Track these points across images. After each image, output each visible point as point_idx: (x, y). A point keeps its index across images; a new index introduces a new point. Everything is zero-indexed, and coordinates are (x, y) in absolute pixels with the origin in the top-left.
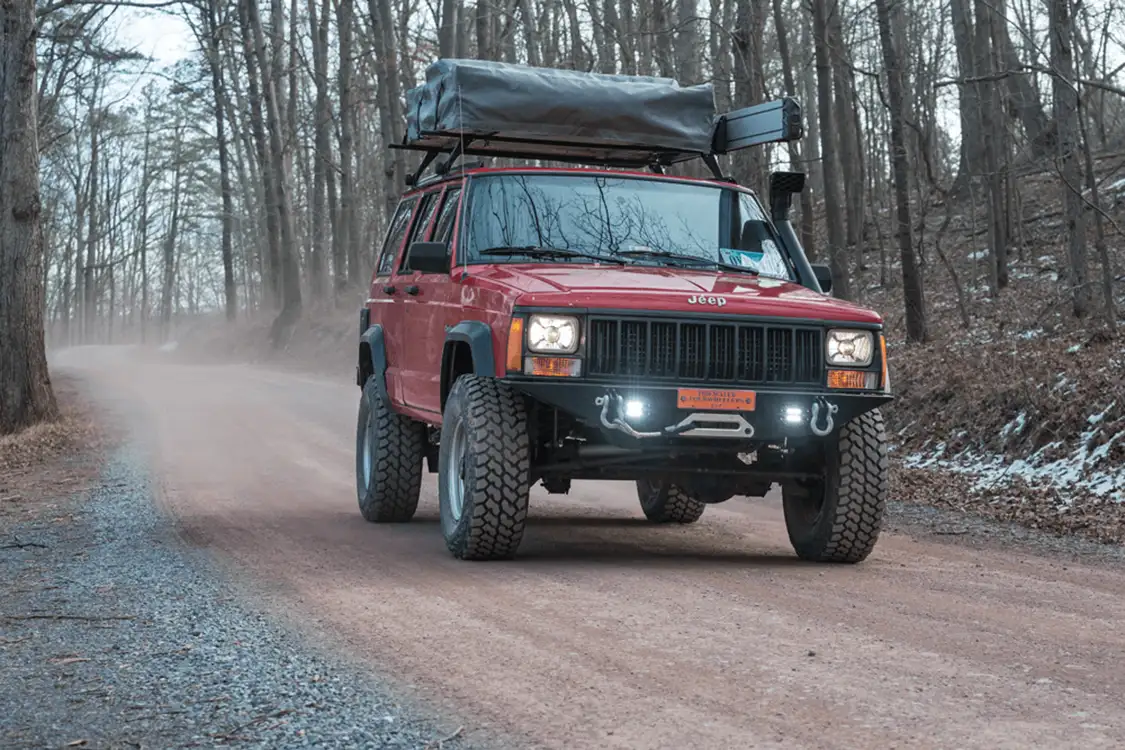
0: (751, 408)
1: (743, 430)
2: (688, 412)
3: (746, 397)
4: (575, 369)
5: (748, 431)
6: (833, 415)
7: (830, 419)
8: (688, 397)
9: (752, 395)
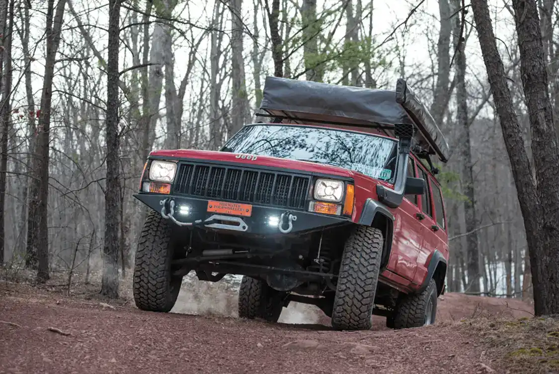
0: (249, 214)
1: (242, 226)
2: (211, 214)
3: (246, 209)
4: (167, 190)
5: (244, 228)
6: (293, 222)
7: (290, 224)
8: (213, 205)
9: (249, 207)
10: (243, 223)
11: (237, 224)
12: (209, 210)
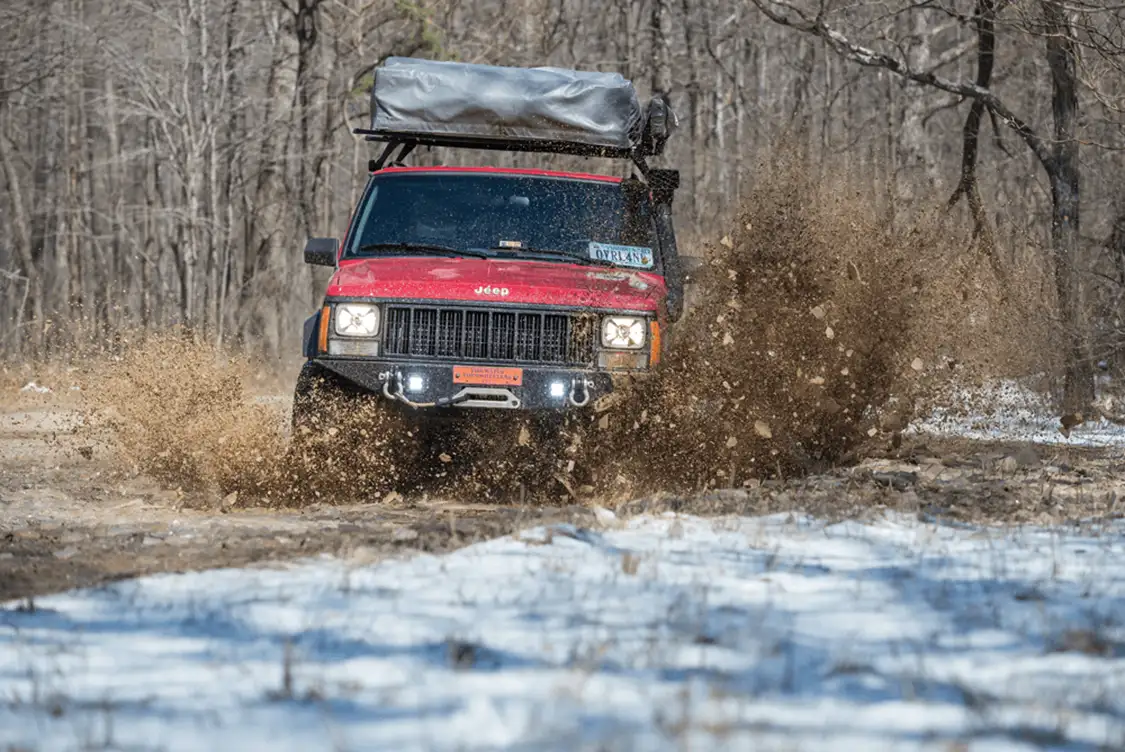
0: (519, 383)
1: (512, 402)
2: (462, 386)
3: (514, 374)
4: (372, 350)
5: (515, 403)
6: (590, 390)
7: (586, 392)
8: (462, 373)
9: (519, 371)
10: (511, 397)
11: (505, 398)
12: (455, 380)
